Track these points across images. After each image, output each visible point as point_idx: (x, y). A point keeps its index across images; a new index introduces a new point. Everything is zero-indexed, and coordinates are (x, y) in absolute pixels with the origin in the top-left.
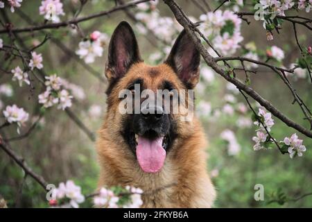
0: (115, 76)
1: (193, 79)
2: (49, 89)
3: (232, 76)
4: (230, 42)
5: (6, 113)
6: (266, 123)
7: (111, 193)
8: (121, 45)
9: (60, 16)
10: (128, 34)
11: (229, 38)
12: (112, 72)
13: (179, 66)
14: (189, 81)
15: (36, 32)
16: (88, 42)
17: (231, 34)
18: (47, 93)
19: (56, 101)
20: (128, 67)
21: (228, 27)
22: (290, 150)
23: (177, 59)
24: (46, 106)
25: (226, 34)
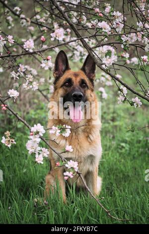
0: (58, 76)
1: (93, 77)
2: (28, 81)
3: (108, 71)
4: (109, 60)
5: (9, 93)
6: (124, 92)
7: (57, 128)
8: (61, 61)
9: (33, 49)
10: (64, 56)
11: (109, 58)
12: (57, 74)
13: (87, 71)
14: (91, 77)
15: (22, 56)
16: (46, 61)
17: (110, 56)
18: (27, 83)
19: (31, 86)
20: (64, 72)
21: (109, 53)
22: (135, 104)
23: (86, 68)
24: (27, 89)
25: (108, 57)
